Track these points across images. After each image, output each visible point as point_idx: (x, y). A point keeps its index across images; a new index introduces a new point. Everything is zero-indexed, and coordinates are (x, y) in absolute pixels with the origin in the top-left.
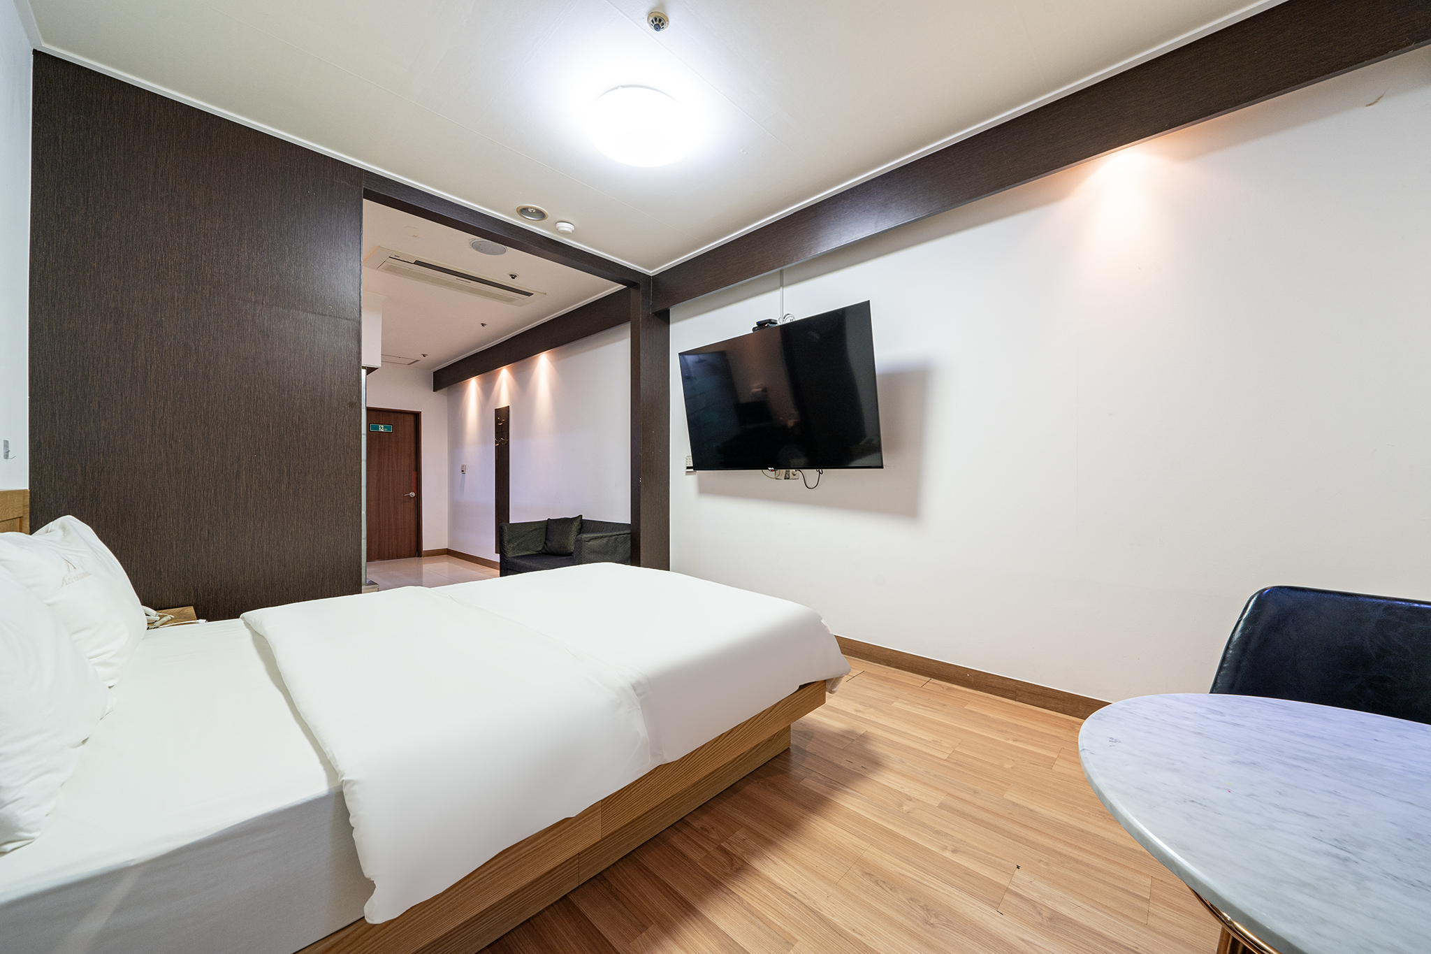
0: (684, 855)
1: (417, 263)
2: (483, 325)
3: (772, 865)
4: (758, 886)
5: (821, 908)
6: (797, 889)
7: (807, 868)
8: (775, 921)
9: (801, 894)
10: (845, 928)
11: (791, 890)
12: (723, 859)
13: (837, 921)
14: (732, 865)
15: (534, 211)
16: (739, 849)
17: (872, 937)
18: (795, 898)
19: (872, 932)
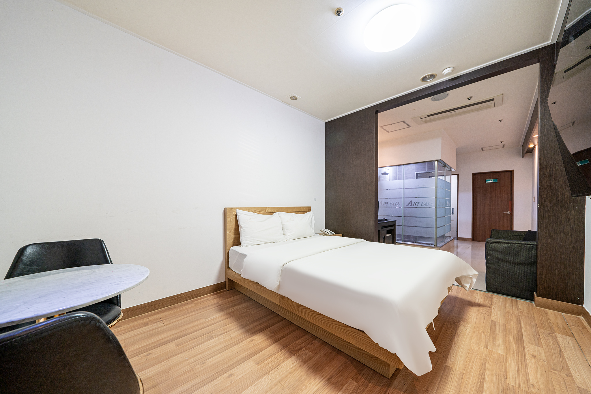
0: (299, 339)
1: (428, 116)
2: (501, 121)
3: (292, 362)
4: (283, 357)
5: (269, 375)
6: (280, 369)
7: (289, 374)
8: (267, 361)
9: (276, 370)
10: (258, 381)
11: (279, 367)
12: (297, 348)
13: (262, 380)
14: (293, 351)
15: (429, 76)
16: (301, 353)
17: (252, 390)
18: (275, 368)
19: (254, 390)
